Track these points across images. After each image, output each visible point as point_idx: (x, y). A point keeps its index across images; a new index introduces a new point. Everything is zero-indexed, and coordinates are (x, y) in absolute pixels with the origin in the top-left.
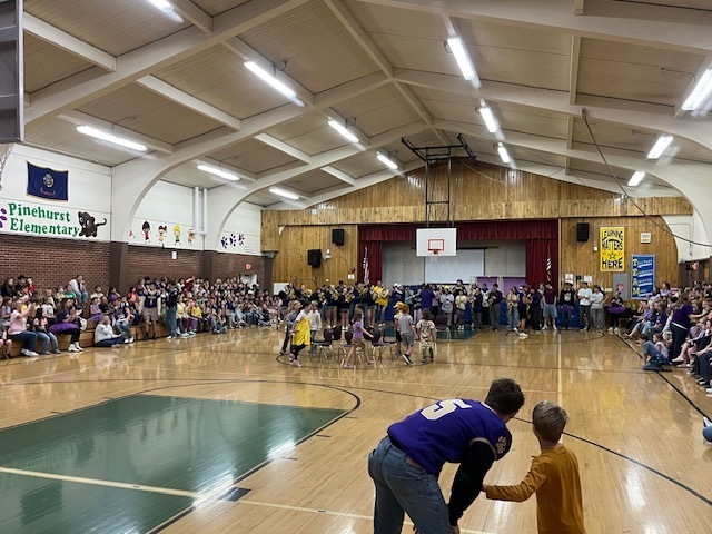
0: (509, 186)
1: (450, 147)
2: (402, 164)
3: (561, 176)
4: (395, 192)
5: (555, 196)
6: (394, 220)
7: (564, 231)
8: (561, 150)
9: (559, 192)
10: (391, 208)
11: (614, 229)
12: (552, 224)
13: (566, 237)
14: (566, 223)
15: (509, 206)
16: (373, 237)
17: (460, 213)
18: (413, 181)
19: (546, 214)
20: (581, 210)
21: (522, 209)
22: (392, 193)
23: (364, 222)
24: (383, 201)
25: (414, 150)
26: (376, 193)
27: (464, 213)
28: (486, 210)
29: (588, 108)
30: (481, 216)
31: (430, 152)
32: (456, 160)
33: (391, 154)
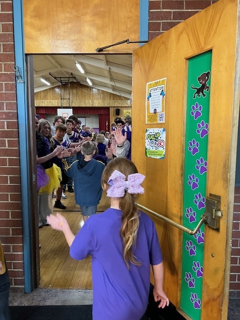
0: (93, 94)
1: (69, 78)
2: (52, 83)
3: (110, 91)
5: (109, 98)
6: (50, 105)
7: (112, 111)
8: (107, 81)
9: (110, 97)
10: (48, 101)
11: (128, 111)
12: (108, 109)
13: (112, 114)
14: (112, 108)
15: (93, 101)
16: (42, 112)
17: (75, 103)
18: (57, 90)
19: (106, 105)
20: (117, 104)
21: (97, 103)
22: (49, 95)
23: (38, 105)
24: (45, 98)
25: (55, 78)
26: (42, 94)
28: (85, 103)
29: (111, 67)
30: (83, 105)
31: (62, 79)
32: (72, 83)
33: (46, 79)
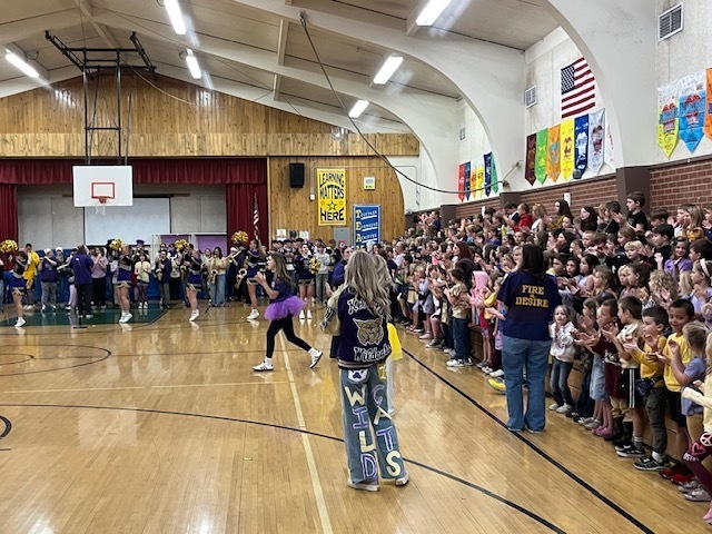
0: (202, 110)
1: (119, 51)
2: (46, 71)
3: (268, 100)
4: (35, 112)
5: (262, 127)
6: (35, 152)
7: (274, 173)
8: (270, 65)
9: (266, 121)
10: (30, 136)
11: (333, 171)
12: (258, 163)
13: (276, 183)
14: (276, 163)
15: (202, 138)
16: (3, 176)
17: (136, 145)
18: (62, 97)
19: (251, 151)
20: (294, 147)
21: (220, 143)
22: (31, 113)
24: (17, 125)
25: (65, 51)
27: (140, 147)
28: (171, 143)
29: (308, 11)
30: (165, 151)
31: (90, 55)
32: (127, 70)
33: (28, 55)
